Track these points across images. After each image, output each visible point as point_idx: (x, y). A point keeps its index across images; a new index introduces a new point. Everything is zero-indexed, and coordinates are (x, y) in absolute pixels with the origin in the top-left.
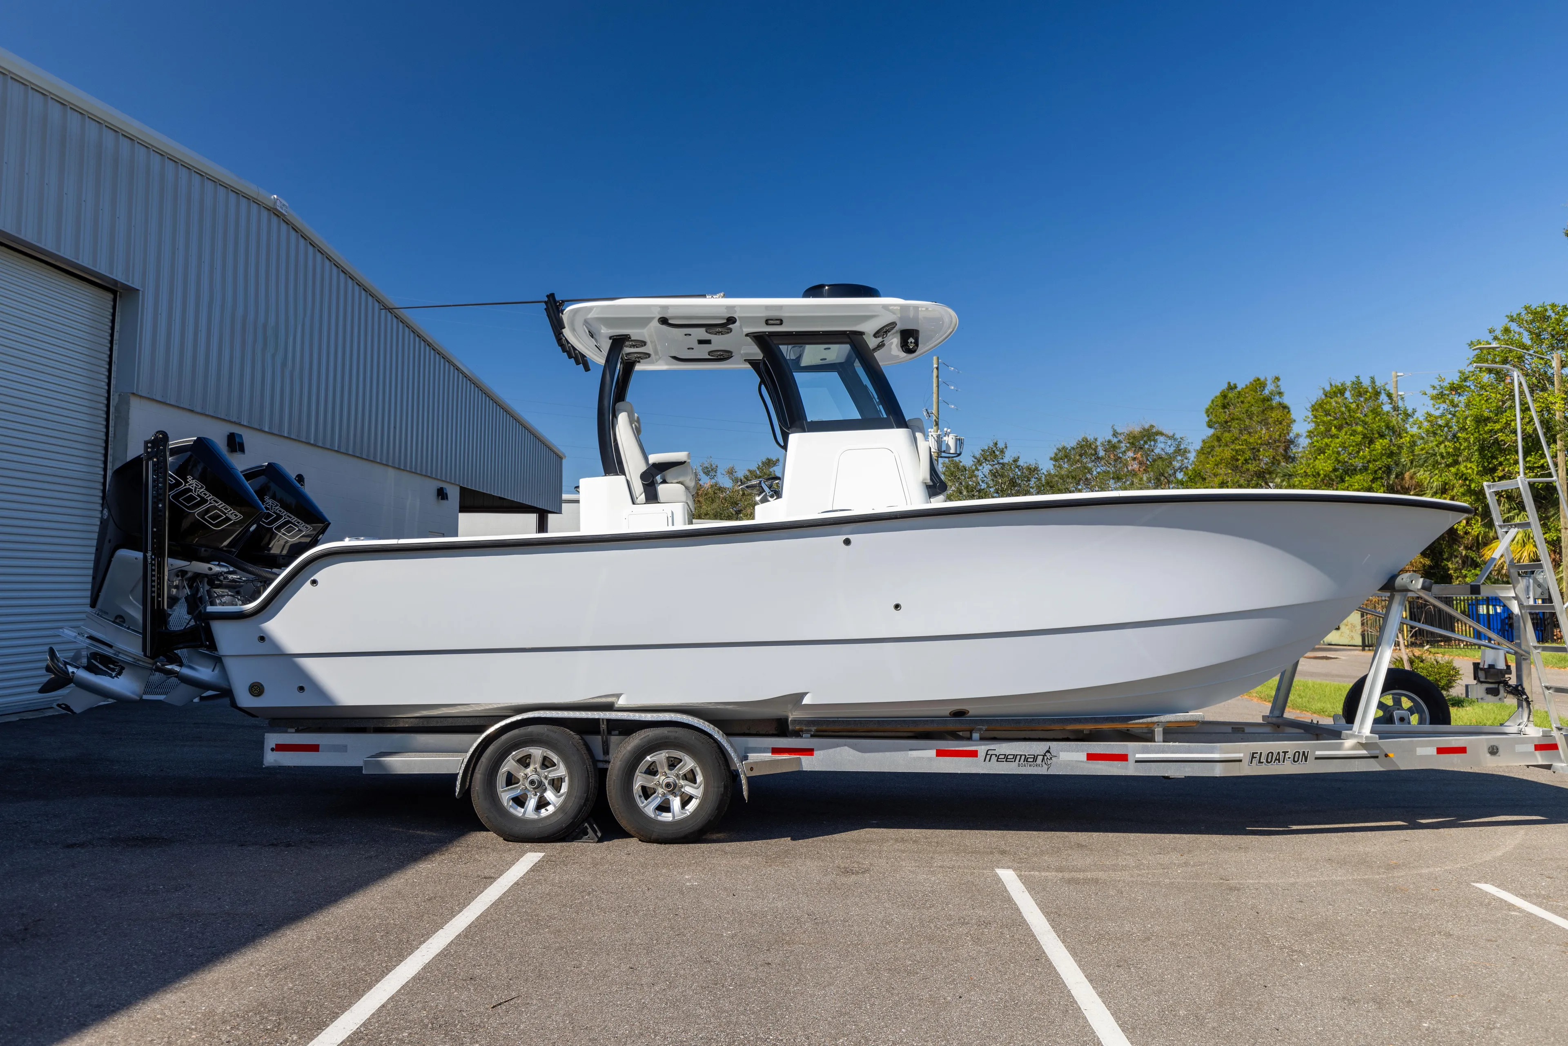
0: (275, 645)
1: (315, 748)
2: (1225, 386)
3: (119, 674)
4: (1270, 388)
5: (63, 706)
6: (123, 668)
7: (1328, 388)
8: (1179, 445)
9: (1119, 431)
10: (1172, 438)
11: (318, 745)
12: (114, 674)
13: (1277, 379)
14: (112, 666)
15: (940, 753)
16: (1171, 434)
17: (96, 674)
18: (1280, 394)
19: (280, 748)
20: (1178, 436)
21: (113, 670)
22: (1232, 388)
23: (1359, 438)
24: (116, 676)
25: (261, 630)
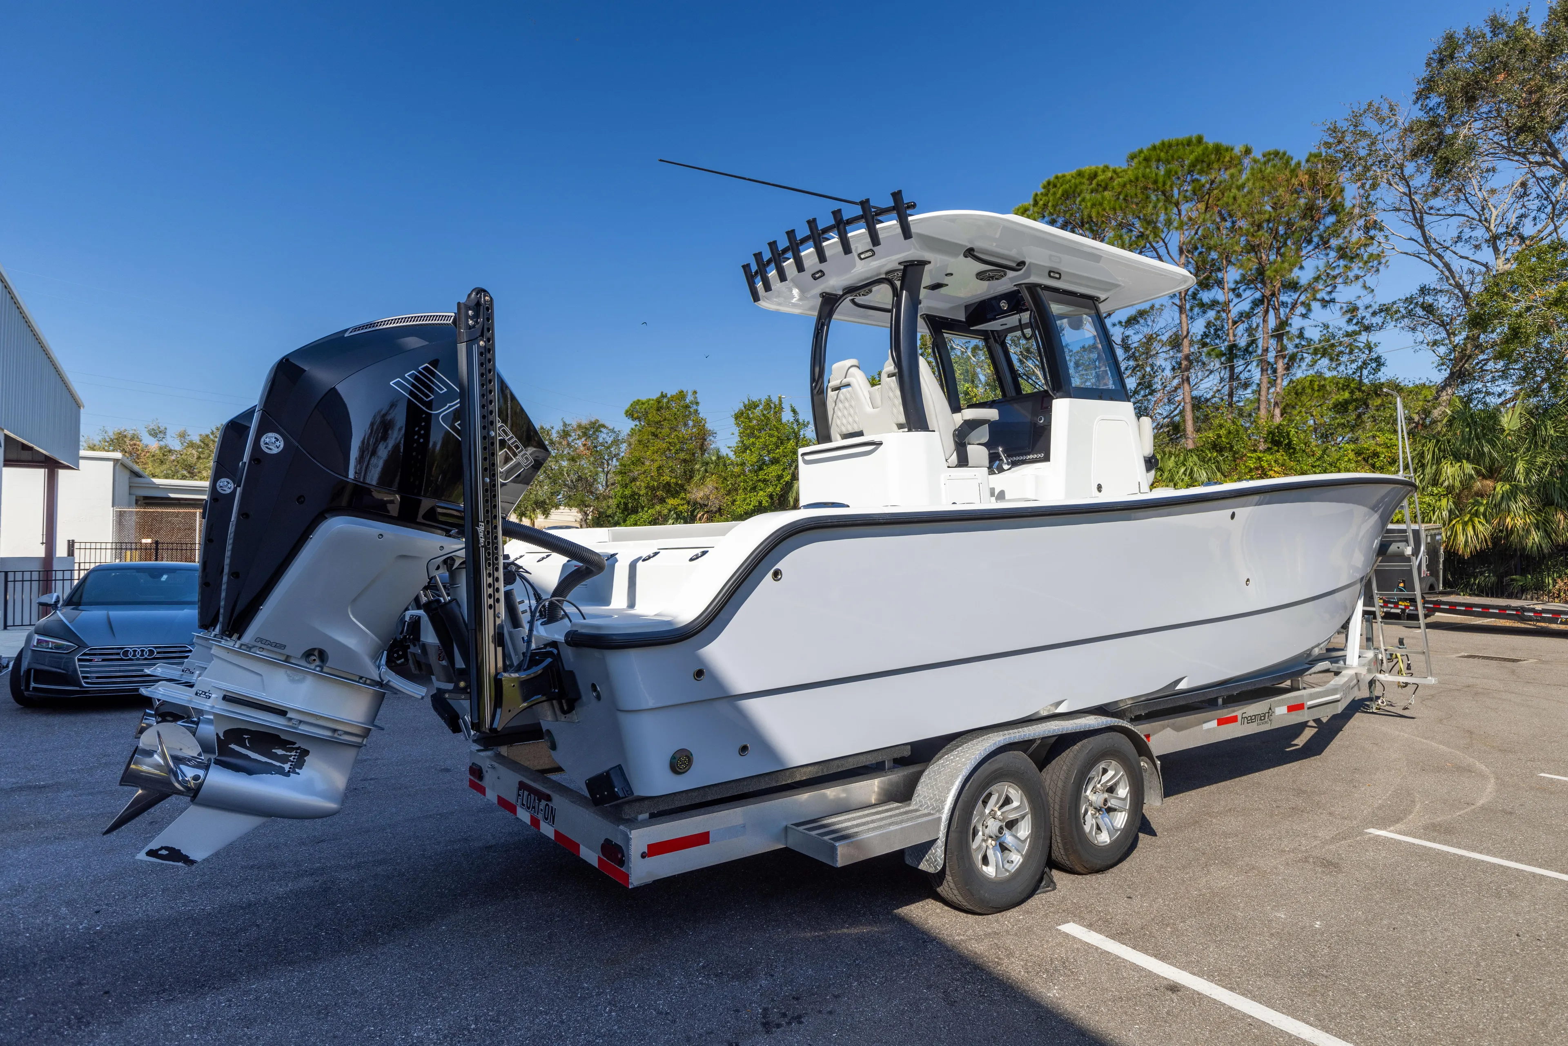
0: (717, 683)
1: (702, 839)
2: (659, 395)
3: (299, 763)
4: (689, 398)
5: (164, 852)
6: (306, 752)
7: (747, 402)
8: (618, 435)
9: (567, 422)
10: (613, 431)
11: (708, 833)
12: (287, 767)
13: (695, 392)
14: (280, 752)
15: (1221, 722)
16: (611, 427)
17: (250, 772)
18: (697, 403)
19: (655, 849)
20: (616, 430)
21: (284, 759)
22: (663, 396)
23: (774, 440)
24: (293, 770)
25: (699, 660)
